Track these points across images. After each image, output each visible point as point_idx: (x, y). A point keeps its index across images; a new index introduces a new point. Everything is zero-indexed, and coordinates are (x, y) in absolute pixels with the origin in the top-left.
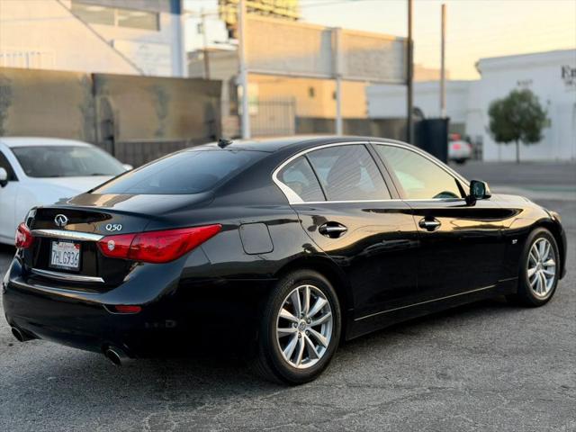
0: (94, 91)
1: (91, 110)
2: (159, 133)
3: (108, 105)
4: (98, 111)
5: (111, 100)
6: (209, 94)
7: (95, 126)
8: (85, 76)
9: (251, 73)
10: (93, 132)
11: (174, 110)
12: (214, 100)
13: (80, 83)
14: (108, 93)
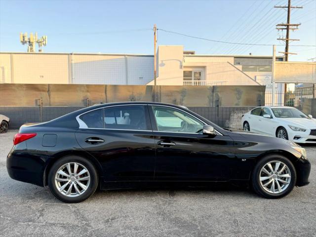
0: (213, 92)
1: (212, 97)
2: (236, 105)
3: (218, 95)
4: (214, 97)
5: (219, 94)
6: (259, 91)
7: (213, 102)
8: (210, 87)
9: (276, 83)
10: (212, 104)
11: (244, 97)
12: (261, 93)
13: (209, 89)
14: (218, 92)
